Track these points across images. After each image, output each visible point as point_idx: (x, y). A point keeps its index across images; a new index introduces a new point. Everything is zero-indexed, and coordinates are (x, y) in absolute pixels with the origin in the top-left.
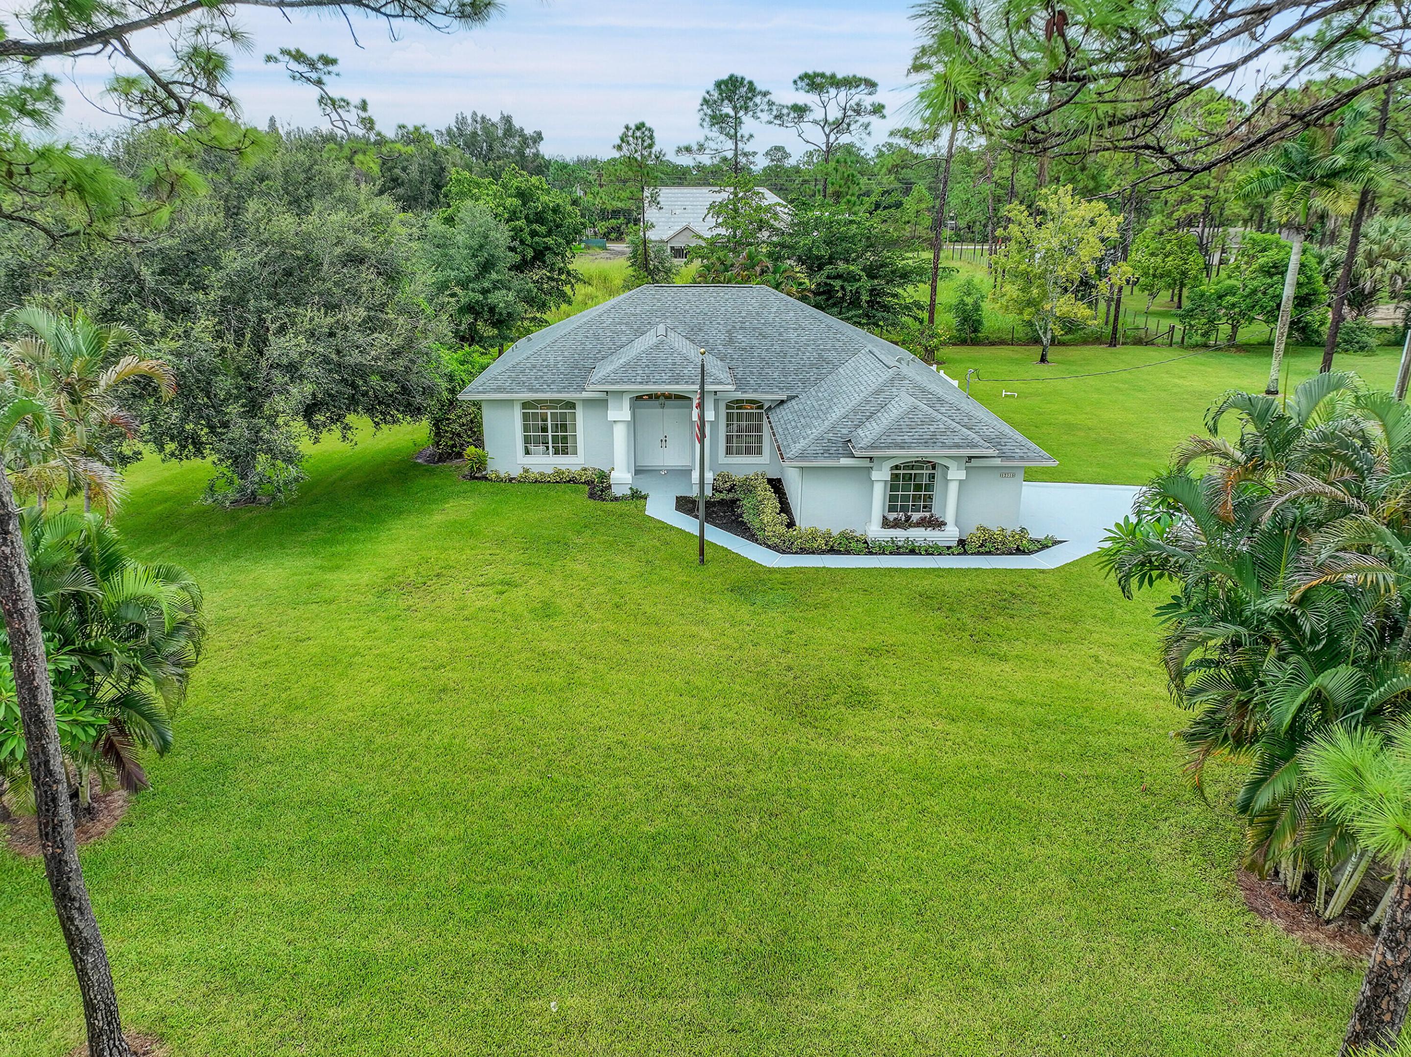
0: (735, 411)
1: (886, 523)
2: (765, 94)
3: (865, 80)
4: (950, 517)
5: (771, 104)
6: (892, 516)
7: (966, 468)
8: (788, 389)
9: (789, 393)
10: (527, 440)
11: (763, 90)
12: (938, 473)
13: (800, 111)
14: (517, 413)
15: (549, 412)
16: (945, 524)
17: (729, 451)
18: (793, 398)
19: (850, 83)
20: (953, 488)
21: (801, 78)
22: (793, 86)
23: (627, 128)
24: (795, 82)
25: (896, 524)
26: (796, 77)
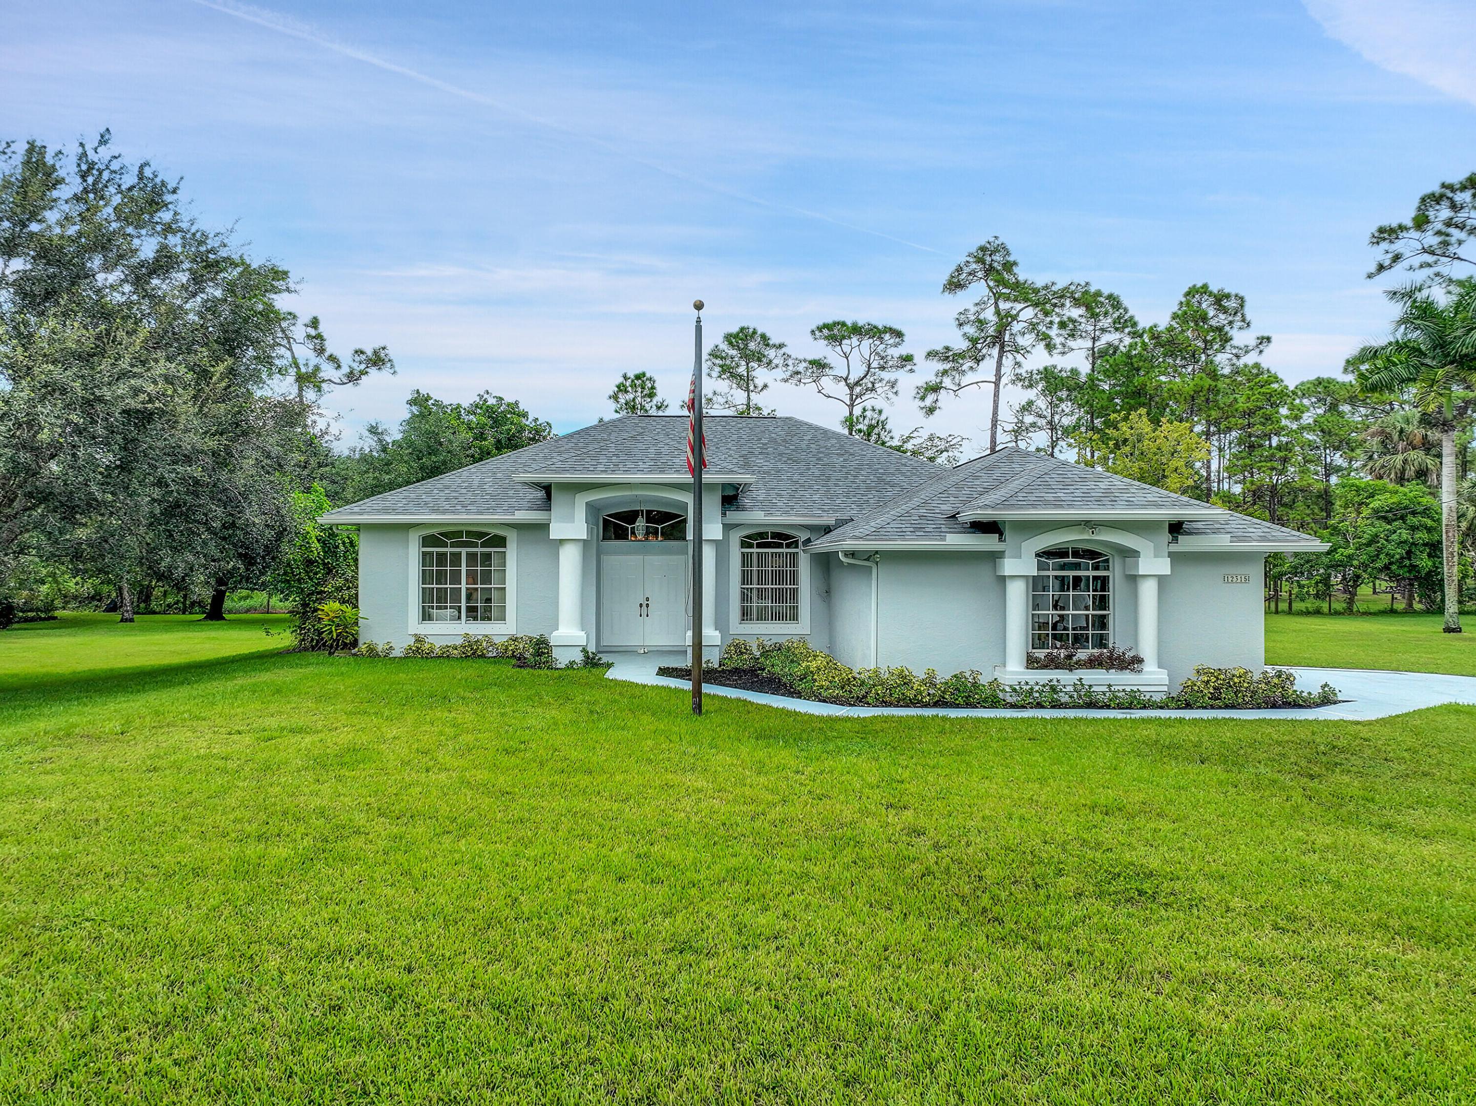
0: (755, 550)
1: (1032, 662)
2: (781, 346)
3: (890, 329)
4: (1147, 647)
5: (786, 356)
6: (1041, 654)
7: (1170, 555)
8: (835, 511)
9: (839, 515)
10: (427, 595)
11: (777, 342)
12: (1115, 574)
13: (819, 365)
14: (414, 551)
15: (464, 551)
16: (1140, 661)
17: (746, 615)
18: (846, 522)
19: (874, 332)
20: (1148, 592)
21: (820, 329)
22: (811, 338)
23: (625, 377)
24: (813, 332)
25: (1052, 663)
26: (814, 327)
